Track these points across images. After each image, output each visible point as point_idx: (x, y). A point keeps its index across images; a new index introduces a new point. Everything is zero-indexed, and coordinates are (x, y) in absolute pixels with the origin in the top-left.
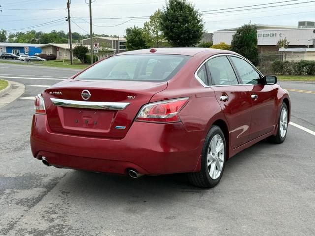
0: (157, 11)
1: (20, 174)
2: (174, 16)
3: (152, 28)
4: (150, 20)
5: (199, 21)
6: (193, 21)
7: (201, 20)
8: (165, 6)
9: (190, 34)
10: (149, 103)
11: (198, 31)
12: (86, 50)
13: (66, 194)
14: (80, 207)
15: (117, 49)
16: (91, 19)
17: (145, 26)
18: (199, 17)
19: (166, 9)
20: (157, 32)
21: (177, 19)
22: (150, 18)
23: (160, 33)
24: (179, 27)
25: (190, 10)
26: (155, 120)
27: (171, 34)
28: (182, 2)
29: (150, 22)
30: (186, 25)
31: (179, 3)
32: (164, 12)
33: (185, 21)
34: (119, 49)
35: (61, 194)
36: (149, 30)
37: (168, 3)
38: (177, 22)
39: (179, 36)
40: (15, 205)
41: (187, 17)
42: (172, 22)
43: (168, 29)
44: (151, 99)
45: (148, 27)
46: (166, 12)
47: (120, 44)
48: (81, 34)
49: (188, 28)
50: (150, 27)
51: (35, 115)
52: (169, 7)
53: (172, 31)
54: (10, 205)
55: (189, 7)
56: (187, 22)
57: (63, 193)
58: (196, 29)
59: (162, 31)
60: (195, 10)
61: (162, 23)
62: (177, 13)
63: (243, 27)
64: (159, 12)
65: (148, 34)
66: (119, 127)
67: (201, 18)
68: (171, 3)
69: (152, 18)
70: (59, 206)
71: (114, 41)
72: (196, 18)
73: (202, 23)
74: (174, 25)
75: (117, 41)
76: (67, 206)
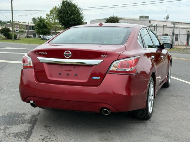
0: (55, 7)
1: (5, 113)
2: (65, 11)
3: (52, 17)
4: (50, 12)
5: (81, 14)
6: (77, 14)
7: (82, 14)
8: (60, 4)
9: (75, 22)
10: (117, 60)
11: (80, 20)
12: (9, 30)
13: (48, 128)
14: (64, 137)
15: (28, 30)
16: (12, 11)
17: (47, 16)
18: (80, 11)
19: (60, 6)
20: (55, 20)
21: (67, 12)
22: (50, 11)
23: (56, 21)
24: (69, 17)
25: (75, 7)
26: (122, 72)
27: (64, 22)
28: (70, 2)
29: (50, 14)
30: (73, 16)
31: (68, 3)
32: (59, 8)
33: (72, 14)
34: (29, 30)
35: (44, 128)
36: (50, 18)
37: (62, 2)
38: (67, 14)
39: (69, 23)
40: (14, 138)
41: (73, 12)
42: (64, 14)
43: (62, 18)
44: (119, 57)
45: (49, 17)
46: (60, 8)
47: (30, 27)
48: (2, 21)
49: (74, 18)
50: (50, 17)
51: (22, 70)
52: (62, 5)
53: (64, 20)
54: (10, 138)
55: (74, 6)
56: (73, 14)
57: (45, 127)
58: (79, 18)
59: (58, 19)
60: (78, 7)
61: (58, 15)
62: (68, 9)
63: (109, 18)
64: (56, 8)
65: (49, 21)
66: (95, 78)
67: (82, 12)
68: (63, 2)
69: (51, 11)
70: (48, 137)
71: (26, 25)
72: (78, 12)
73: (83, 15)
74: (65, 16)
75: (28, 25)
76: (54, 137)
